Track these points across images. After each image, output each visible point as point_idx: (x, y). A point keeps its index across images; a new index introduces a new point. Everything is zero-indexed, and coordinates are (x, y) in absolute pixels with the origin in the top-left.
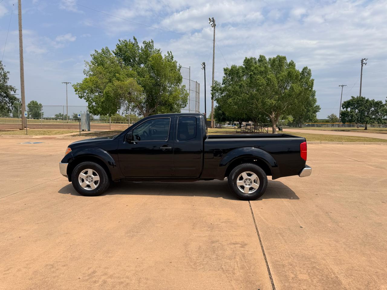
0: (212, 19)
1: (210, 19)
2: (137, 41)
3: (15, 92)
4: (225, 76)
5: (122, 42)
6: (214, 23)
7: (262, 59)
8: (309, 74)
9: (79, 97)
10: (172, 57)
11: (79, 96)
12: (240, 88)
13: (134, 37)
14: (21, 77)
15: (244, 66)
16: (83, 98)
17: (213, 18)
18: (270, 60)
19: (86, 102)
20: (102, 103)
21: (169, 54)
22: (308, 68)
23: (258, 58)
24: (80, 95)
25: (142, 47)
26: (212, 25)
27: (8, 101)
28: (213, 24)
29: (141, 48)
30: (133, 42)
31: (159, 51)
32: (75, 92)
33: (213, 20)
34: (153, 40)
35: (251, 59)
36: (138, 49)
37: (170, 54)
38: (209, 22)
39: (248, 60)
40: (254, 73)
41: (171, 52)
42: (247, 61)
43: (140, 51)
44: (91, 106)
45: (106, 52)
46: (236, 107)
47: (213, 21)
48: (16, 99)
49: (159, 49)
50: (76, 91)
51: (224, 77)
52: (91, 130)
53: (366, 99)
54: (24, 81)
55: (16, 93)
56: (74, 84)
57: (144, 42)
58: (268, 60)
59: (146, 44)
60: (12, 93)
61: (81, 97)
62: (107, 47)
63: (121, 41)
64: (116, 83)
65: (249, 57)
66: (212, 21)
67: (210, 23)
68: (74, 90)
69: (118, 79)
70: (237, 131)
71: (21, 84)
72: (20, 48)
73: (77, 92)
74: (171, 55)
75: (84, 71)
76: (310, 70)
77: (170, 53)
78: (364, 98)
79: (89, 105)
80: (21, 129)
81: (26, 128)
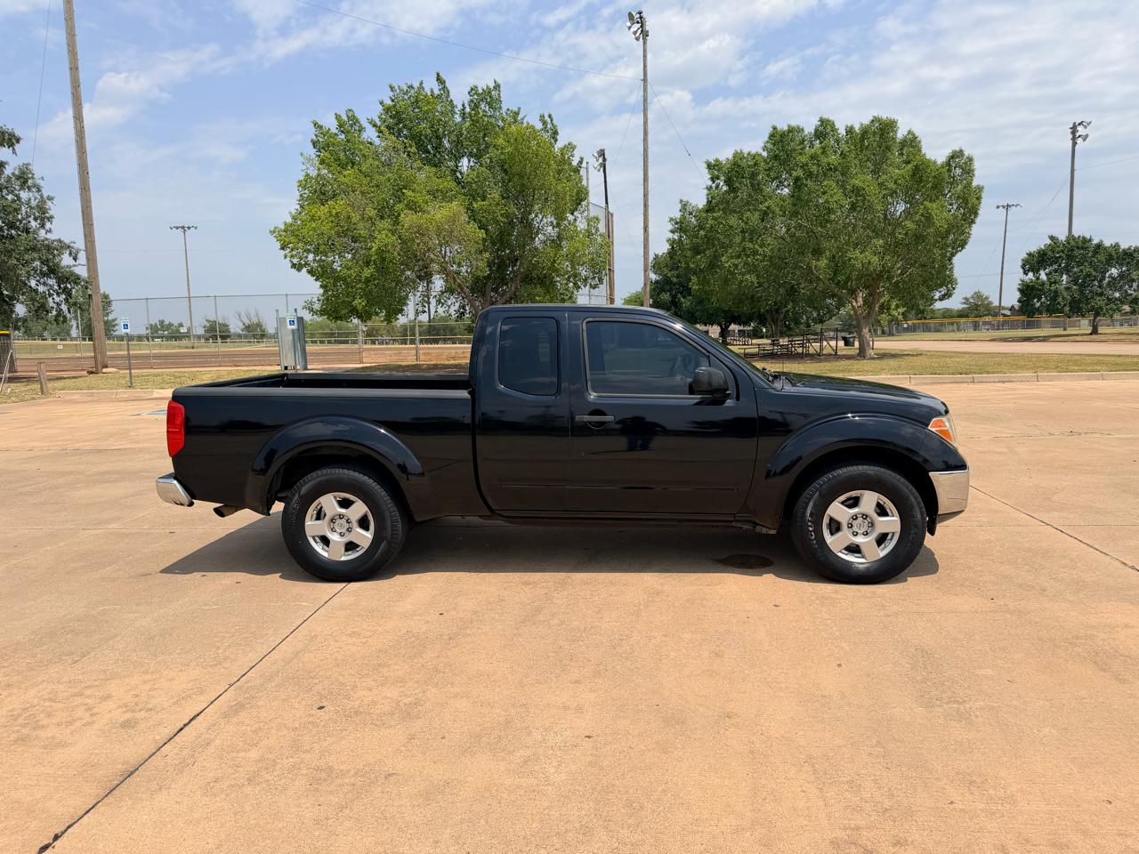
0: (638, 16)
1: (630, 14)
2: (447, 85)
3: (75, 259)
4: (711, 187)
5: (398, 91)
6: (641, 26)
7: (825, 129)
8: (968, 171)
9: (294, 266)
10: (556, 133)
11: (292, 262)
12: (763, 220)
13: (438, 74)
14: (83, 212)
15: (765, 154)
16: (304, 270)
17: (640, 13)
18: (850, 131)
19: (315, 280)
20: (367, 281)
21: (544, 123)
22: (966, 154)
23: (810, 127)
24: (295, 261)
25: (463, 105)
26: (635, 33)
27: (56, 287)
28: (639, 31)
29: (460, 107)
30: (437, 92)
31: (517, 114)
32: (283, 252)
33: (641, 18)
34: (499, 81)
35: (791, 130)
36: (453, 113)
37: (549, 120)
38: (629, 24)
39: (783, 135)
40: (810, 175)
41: (550, 116)
42: (778, 137)
43: (458, 119)
45: (349, 124)
46: (751, 278)
47: (642, 21)
48: (79, 279)
49: (516, 110)
50: (283, 248)
51: (709, 188)
52: (309, 367)
53: (1095, 241)
54: (92, 225)
55: (78, 262)
56: (276, 228)
57: (472, 89)
58: (842, 132)
59: (478, 95)
61: (297, 267)
62: (350, 110)
63: (396, 88)
64: (408, 219)
65: (783, 127)
66: (638, 23)
67: (630, 28)
68: (278, 245)
69: (413, 207)
70: (747, 351)
71: (85, 236)
72: (75, 122)
73: (287, 251)
74: (549, 126)
75: (301, 186)
76: (970, 159)
77: (547, 118)
78: (1090, 240)
80: (92, 373)
81: (106, 367)
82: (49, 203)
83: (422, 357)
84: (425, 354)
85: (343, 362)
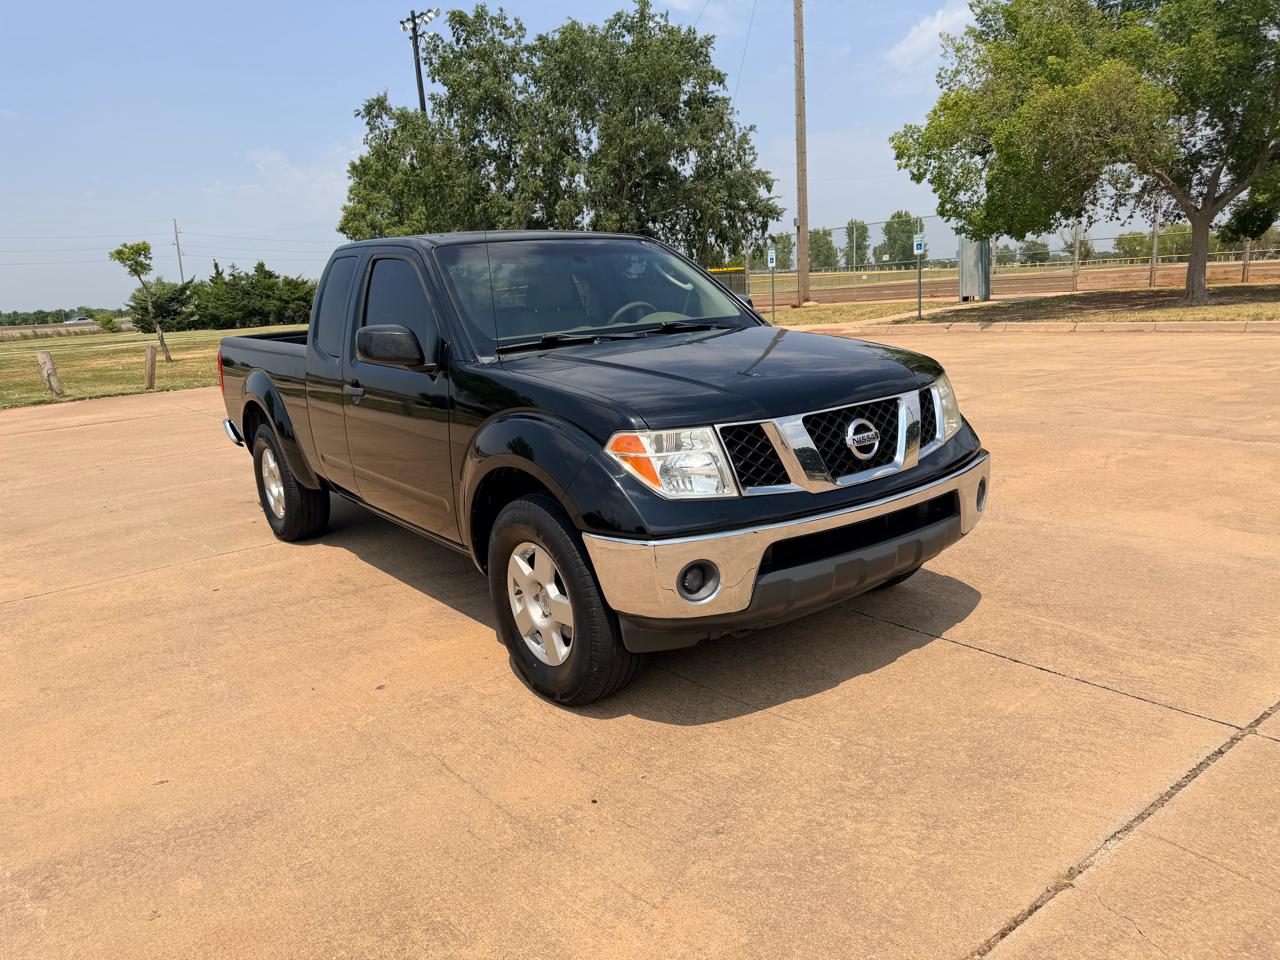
3: (769, 191)
9: (913, 177)
11: (910, 172)
14: (797, 139)
16: (925, 181)
19: (935, 191)
24: (915, 171)
32: (898, 161)
44: (948, 206)
48: (775, 211)
50: (899, 157)
52: (991, 297)
54: (805, 152)
55: (772, 195)
60: (762, 192)
61: (917, 178)
64: (1046, 95)
68: (894, 153)
69: (1055, 78)
71: (798, 164)
72: (796, 48)
73: (904, 161)
75: (939, 75)
79: (942, 205)
80: (794, 307)
81: (807, 300)
82: (751, 135)
83: (1159, 281)
84: (1164, 276)
85: (1049, 289)
